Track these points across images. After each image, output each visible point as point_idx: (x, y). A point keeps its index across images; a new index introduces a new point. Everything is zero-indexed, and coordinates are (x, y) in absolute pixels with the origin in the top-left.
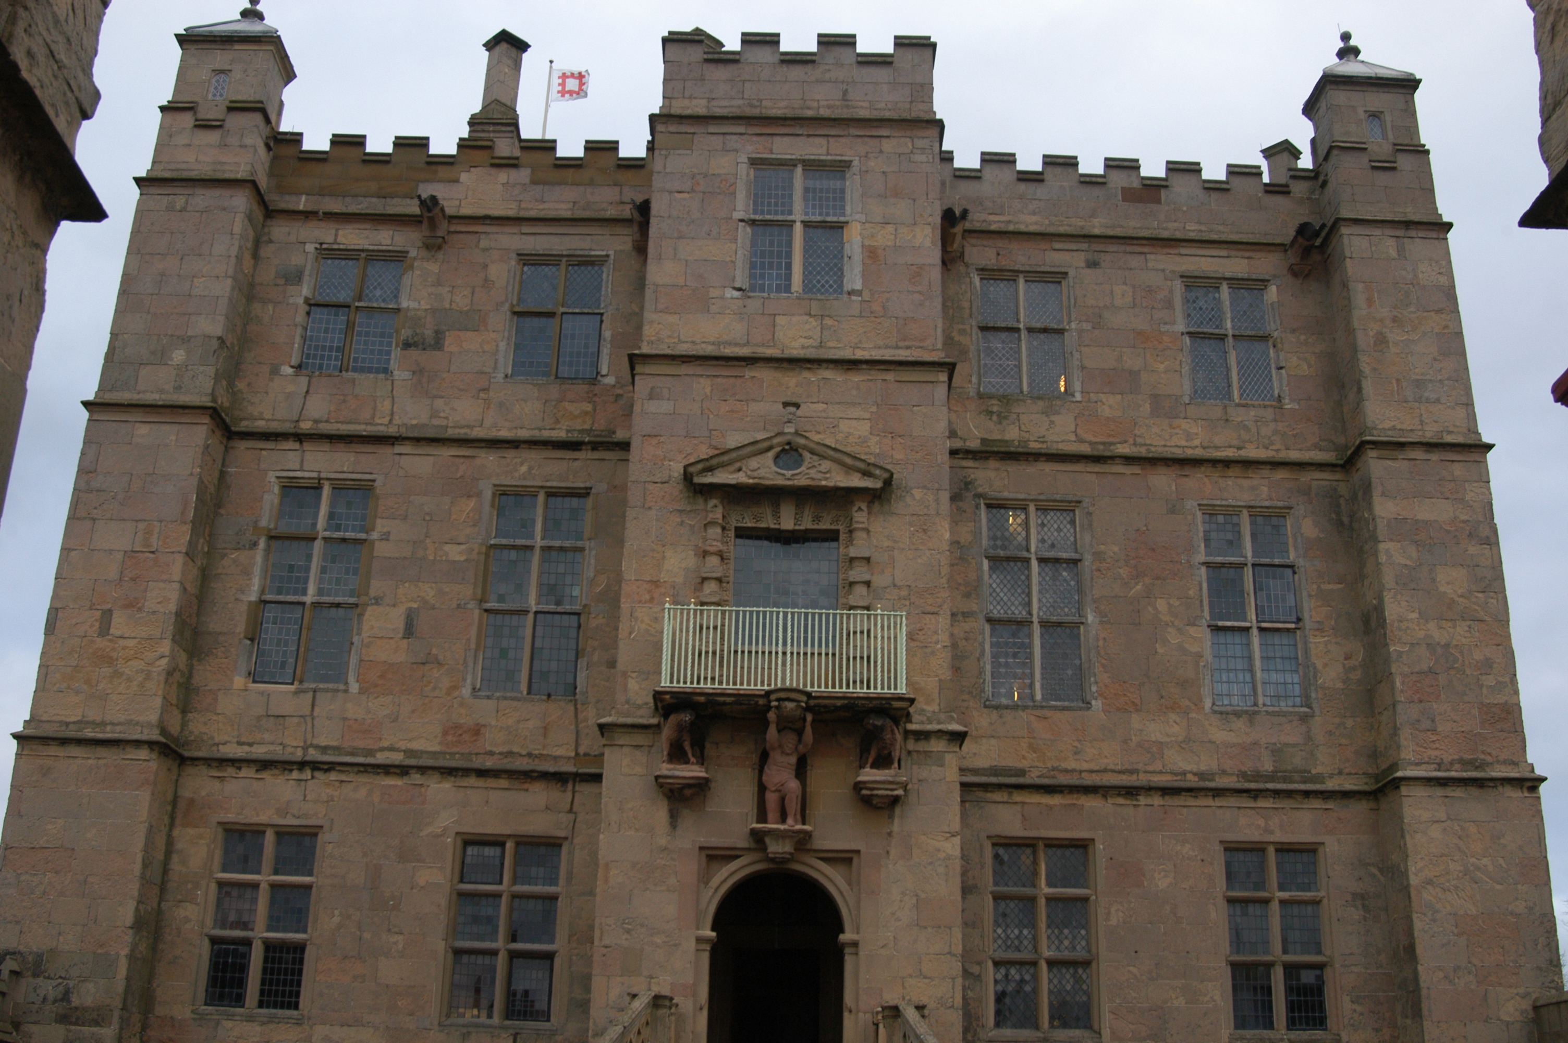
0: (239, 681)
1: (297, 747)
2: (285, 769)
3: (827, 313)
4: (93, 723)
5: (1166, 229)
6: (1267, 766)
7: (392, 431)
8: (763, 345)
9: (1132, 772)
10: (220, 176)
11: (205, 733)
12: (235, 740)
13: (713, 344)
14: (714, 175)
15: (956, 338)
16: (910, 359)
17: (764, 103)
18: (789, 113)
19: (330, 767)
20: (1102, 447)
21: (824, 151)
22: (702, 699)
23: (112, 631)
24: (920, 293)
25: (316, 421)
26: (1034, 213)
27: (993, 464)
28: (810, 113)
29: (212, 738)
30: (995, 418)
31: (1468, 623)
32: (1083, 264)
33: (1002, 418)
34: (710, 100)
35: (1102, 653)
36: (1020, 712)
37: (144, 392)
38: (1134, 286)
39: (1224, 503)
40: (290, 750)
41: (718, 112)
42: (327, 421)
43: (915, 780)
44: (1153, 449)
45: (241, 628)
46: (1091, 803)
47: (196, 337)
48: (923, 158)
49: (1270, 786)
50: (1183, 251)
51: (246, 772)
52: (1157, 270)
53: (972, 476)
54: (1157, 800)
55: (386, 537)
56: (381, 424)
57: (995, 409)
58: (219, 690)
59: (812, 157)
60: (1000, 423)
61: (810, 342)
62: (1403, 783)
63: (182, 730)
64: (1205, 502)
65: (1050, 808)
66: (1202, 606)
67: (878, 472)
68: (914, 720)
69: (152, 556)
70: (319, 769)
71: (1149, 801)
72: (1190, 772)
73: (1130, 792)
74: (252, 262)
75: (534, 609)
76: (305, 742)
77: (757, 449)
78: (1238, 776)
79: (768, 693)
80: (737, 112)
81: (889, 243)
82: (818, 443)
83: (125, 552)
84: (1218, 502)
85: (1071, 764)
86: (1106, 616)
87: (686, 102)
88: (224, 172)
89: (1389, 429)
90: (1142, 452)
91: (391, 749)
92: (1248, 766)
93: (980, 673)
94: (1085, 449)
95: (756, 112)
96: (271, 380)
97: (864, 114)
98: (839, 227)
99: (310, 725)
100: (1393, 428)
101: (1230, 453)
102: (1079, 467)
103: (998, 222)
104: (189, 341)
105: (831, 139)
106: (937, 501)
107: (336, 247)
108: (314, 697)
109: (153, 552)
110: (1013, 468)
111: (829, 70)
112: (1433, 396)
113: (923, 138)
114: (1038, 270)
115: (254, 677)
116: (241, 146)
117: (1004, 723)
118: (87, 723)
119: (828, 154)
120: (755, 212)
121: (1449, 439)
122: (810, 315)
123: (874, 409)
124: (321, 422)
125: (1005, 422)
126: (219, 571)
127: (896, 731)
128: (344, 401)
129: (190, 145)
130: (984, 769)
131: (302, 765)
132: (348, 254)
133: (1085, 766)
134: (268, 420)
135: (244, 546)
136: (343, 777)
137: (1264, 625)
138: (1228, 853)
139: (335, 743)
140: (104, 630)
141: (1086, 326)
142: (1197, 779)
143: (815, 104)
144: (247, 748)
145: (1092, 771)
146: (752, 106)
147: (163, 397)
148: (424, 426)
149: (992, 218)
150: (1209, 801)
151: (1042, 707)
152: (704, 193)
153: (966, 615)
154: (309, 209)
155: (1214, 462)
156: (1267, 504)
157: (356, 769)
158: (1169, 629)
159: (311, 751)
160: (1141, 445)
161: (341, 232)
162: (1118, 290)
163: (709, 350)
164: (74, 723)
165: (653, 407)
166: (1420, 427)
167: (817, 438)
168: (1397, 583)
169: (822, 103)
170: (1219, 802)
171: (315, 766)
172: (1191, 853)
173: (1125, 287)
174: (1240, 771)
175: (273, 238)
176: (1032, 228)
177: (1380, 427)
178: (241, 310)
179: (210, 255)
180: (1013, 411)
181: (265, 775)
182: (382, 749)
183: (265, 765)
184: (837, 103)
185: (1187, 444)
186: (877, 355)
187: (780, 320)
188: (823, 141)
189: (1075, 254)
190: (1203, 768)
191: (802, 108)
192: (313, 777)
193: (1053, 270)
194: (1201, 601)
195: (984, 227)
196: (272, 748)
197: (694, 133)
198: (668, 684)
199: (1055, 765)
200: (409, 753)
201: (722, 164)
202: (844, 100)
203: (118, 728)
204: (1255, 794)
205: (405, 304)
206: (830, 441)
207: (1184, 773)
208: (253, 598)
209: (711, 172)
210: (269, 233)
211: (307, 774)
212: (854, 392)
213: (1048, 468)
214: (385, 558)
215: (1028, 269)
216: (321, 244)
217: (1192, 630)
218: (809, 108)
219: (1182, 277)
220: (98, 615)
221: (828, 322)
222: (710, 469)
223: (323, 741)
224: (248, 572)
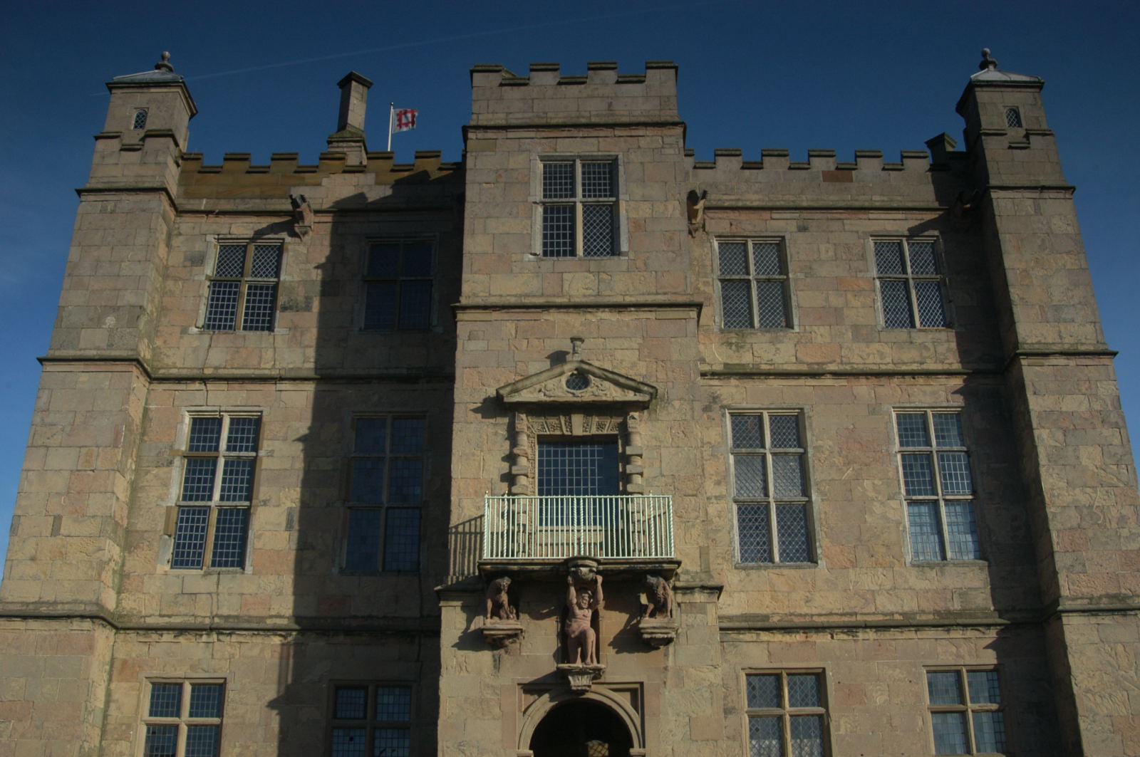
0: (161, 567)
1: (205, 617)
2: (196, 634)
3: (602, 270)
4: (47, 603)
5: (857, 200)
6: (956, 606)
7: (275, 373)
8: (554, 296)
9: (851, 614)
10: (140, 185)
11: (135, 609)
12: (158, 613)
13: (516, 296)
14: (512, 169)
15: (702, 289)
16: (667, 302)
17: (549, 115)
18: (568, 121)
19: (232, 631)
20: (816, 367)
21: (595, 149)
22: (515, 568)
23: (62, 531)
24: (673, 252)
25: (216, 368)
26: (756, 192)
27: (733, 381)
28: (583, 121)
29: (141, 612)
30: (734, 347)
31: (1106, 488)
32: (794, 229)
33: (739, 347)
34: (508, 114)
35: (824, 523)
36: (763, 571)
37: (85, 349)
38: (835, 244)
39: (912, 405)
40: (200, 620)
41: (514, 122)
42: (225, 368)
43: (684, 626)
44: (855, 366)
45: (161, 527)
46: (822, 639)
47: (123, 306)
48: (671, 151)
49: (959, 621)
50: (871, 216)
51: (168, 637)
52: (852, 231)
53: (718, 392)
54: (871, 635)
55: (271, 454)
56: (266, 369)
57: (734, 341)
58: (145, 575)
59: (587, 154)
60: (738, 351)
61: (590, 292)
62: (1063, 615)
63: (117, 606)
64: (898, 405)
65: (789, 645)
66: (899, 485)
67: (646, 388)
68: (681, 579)
69: (91, 473)
70: (222, 634)
71: (866, 636)
72: (896, 613)
73: (851, 629)
74: (166, 249)
75: (386, 505)
76: (211, 613)
77: (552, 374)
78: (934, 614)
79: (567, 561)
80: (529, 122)
81: (647, 216)
82: (599, 368)
83: (71, 471)
84: (908, 405)
85: (805, 610)
86: (826, 495)
87: (490, 116)
88: (144, 182)
89: (1036, 343)
90: (848, 368)
91: (278, 616)
92: (941, 606)
93: (731, 543)
94: (804, 368)
95: (543, 122)
96: (181, 338)
97: (625, 120)
98: (609, 205)
99: (215, 600)
100: (1039, 343)
101: (915, 367)
102: (802, 381)
103: (730, 200)
104: (118, 310)
105: (601, 139)
106: (692, 409)
107: (229, 236)
108: (219, 579)
109: (93, 471)
110: (750, 384)
111: (597, 89)
112: (1069, 317)
113: (671, 136)
114: (762, 235)
115: (172, 564)
116: (156, 163)
117: (751, 580)
118: (43, 603)
119: (599, 151)
120: (545, 196)
121: (1082, 348)
122: (589, 272)
123: (640, 341)
124: (220, 368)
125: (741, 351)
126: (145, 483)
127: (667, 587)
128: (238, 352)
129: (117, 164)
130: (736, 616)
131: (211, 630)
132: (239, 242)
133: (815, 611)
134: (180, 368)
135: (163, 464)
136: (242, 639)
137: (948, 497)
138: (930, 675)
139: (236, 614)
140: (55, 531)
141: (801, 276)
142: (901, 618)
143: (587, 114)
144: (166, 620)
145: (820, 615)
146: (539, 117)
147: (99, 352)
148: (299, 368)
149: (725, 197)
150: (912, 635)
151: (780, 567)
152: (505, 183)
153: (717, 497)
154: (209, 209)
155: (903, 374)
156: (945, 404)
157: (251, 633)
158: (875, 503)
159: (216, 620)
160: (846, 364)
161: (233, 226)
162: (823, 248)
163: (513, 301)
164: (33, 603)
165: (472, 346)
166: (1060, 341)
167: (597, 364)
168: (1049, 461)
169: (593, 113)
170: (920, 635)
171: (219, 630)
172: (901, 676)
173: (828, 245)
174: (936, 610)
175: (182, 232)
176: (755, 204)
177: (1029, 341)
178: (158, 286)
179: (134, 245)
180: (748, 341)
181: (181, 639)
182: (271, 617)
183: (181, 630)
184: (604, 113)
185: (881, 362)
186: (641, 299)
187: (565, 276)
188: (594, 141)
189: (789, 222)
190: (906, 609)
191: (578, 117)
192: (219, 640)
193: (773, 234)
194: (899, 481)
195: (720, 204)
196: (186, 618)
197: (496, 139)
198: (489, 557)
199: (792, 611)
200: (292, 619)
201: (517, 162)
202: (609, 110)
203: (67, 607)
204: (947, 627)
205: (283, 278)
206: (608, 366)
207: (892, 614)
208: (171, 503)
209: (510, 167)
210: (179, 228)
211: (214, 636)
212: (625, 329)
213: (775, 383)
214: (271, 470)
215: (754, 234)
216: (218, 235)
217: (893, 503)
218: (583, 117)
219: (872, 236)
220: (51, 520)
221: (604, 276)
222: (517, 391)
223: (225, 612)
224: (166, 484)
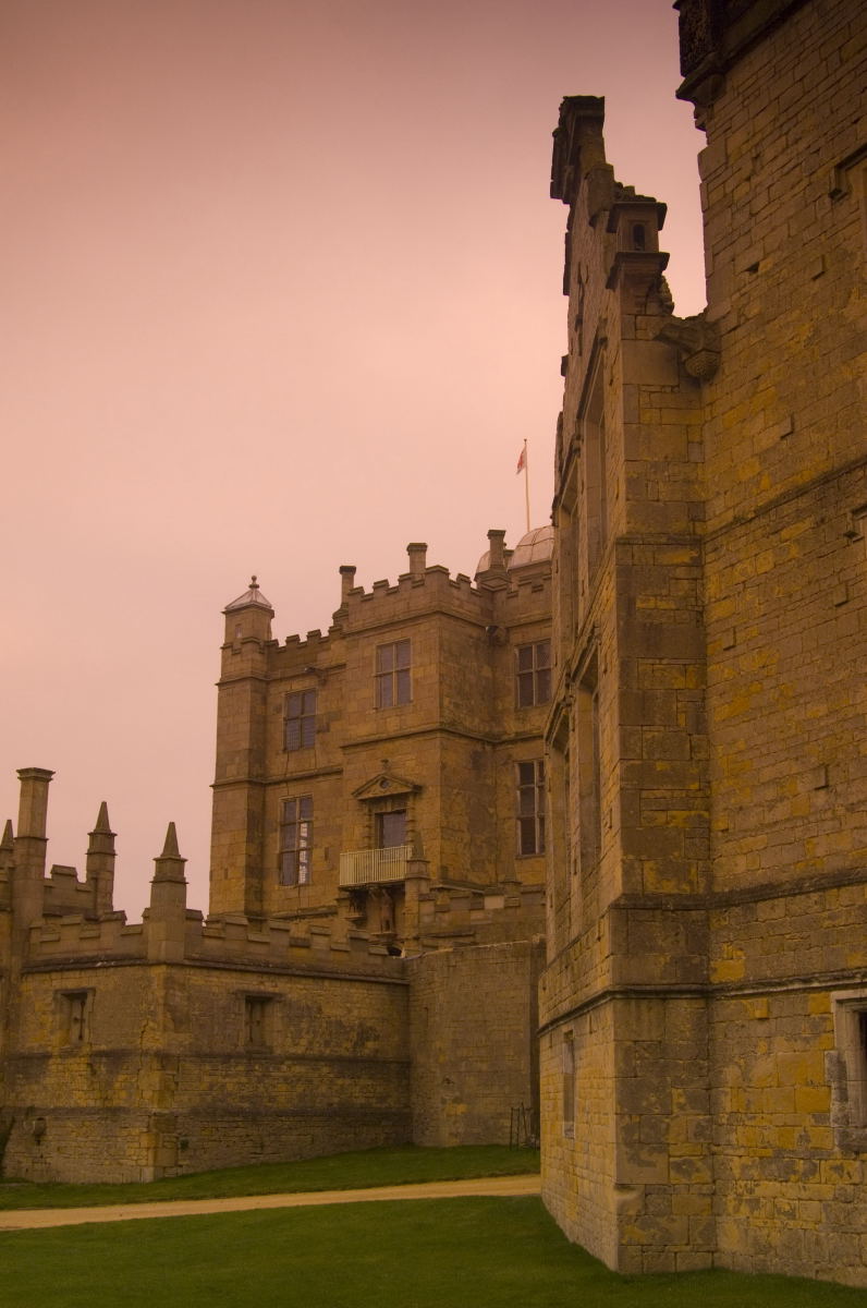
0: (276, 887)
1: (295, 910)
2: (292, 919)
3: (404, 713)
7: (316, 771)
8: (382, 733)
12: (278, 910)
13: (367, 736)
14: (366, 657)
16: (426, 730)
17: (382, 616)
18: (389, 620)
19: (305, 916)
21: (401, 636)
22: (351, 889)
23: (228, 876)
25: (291, 773)
27: (519, 744)
28: (396, 618)
29: (271, 910)
30: (520, 721)
33: (524, 720)
34: (364, 620)
36: (529, 860)
37: (228, 777)
40: (293, 912)
41: (366, 627)
42: (295, 772)
45: (275, 865)
47: (241, 750)
48: (434, 631)
53: (512, 753)
55: (318, 818)
56: (312, 769)
57: (522, 716)
58: (271, 891)
59: (397, 640)
60: (522, 723)
61: (397, 727)
63: (258, 909)
69: (236, 844)
74: (264, 706)
76: (298, 907)
77: (371, 783)
80: (372, 624)
81: (422, 676)
82: (395, 775)
83: (229, 844)
87: (357, 624)
88: (242, 675)
91: (324, 906)
93: (515, 844)
95: (378, 623)
96: (276, 758)
97: (414, 614)
98: (408, 670)
99: (299, 900)
104: (239, 752)
105: (403, 630)
106: (437, 790)
107: (292, 693)
108: (300, 889)
110: (527, 745)
111: (403, 594)
114: (539, 640)
115: (282, 883)
117: (523, 866)
119: (403, 637)
120: (377, 672)
122: (398, 715)
123: (418, 754)
124: (293, 773)
125: (524, 723)
126: (265, 843)
128: (300, 762)
129: (232, 664)
131: (296, 917)
132: (296, 694)
134: (276, 776)
135: (274, 831)
139: (307, 907)
140: (226, 877)
143: (397, 614)
146: (377, 620)
147: (234, 778)
148: (327, 767)
151: (537, 856)
152: (363, 667)
153: (510, 818)
154: (282, 676)
159: (299, 911)
161: (293, 685)
163: (365, 739)
169: (400, 612)
175: (271, 693)
176: (536, 618)
178: (261, 730)
179: (242, 713)
180: (529, 715)
182: (321, 907)
184: (406, 611)
186: (415, 730)
187: (388, 721)
188: (401, 631)
191: (394, 616)
193: (545, 638)
195: (518, 622)
196: (288, 912)
197: (359, 639)
199: (540, 882)
200: (329, 907)
201: (366, 653)
202: (407, 608)
205: (317, 712)
208: (278, 852)
209: (363, 656)
210: (270, 690)
212: (412, 748)
215: (535, 640)
216: (285, 691)
220: (223, 871)
221: (403, 717)
222: (360, 794)
223: (304, 906)
224: (276, 842)
